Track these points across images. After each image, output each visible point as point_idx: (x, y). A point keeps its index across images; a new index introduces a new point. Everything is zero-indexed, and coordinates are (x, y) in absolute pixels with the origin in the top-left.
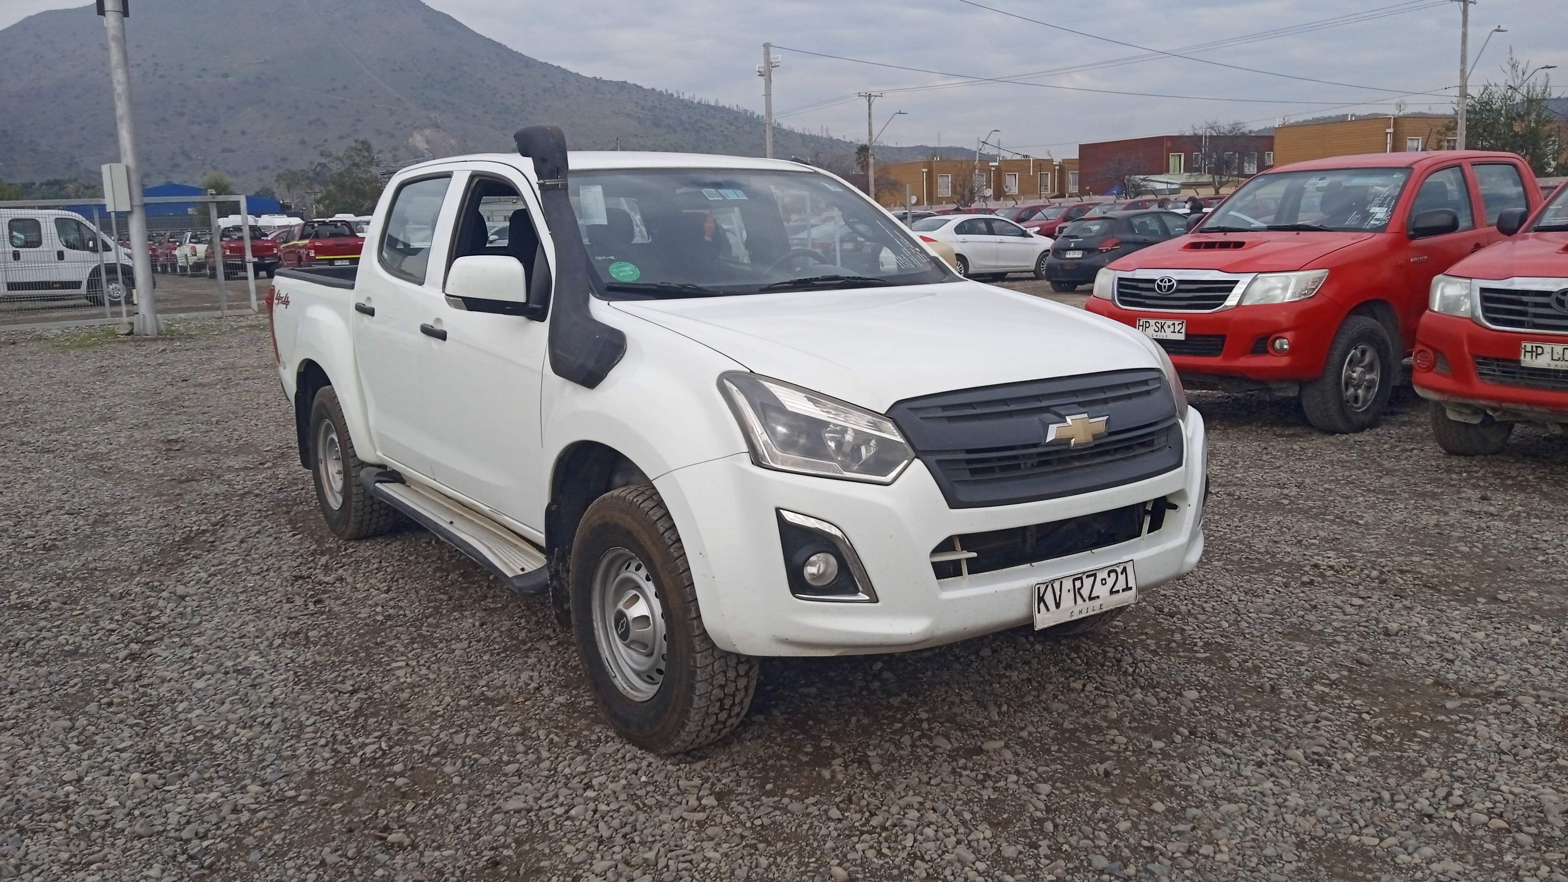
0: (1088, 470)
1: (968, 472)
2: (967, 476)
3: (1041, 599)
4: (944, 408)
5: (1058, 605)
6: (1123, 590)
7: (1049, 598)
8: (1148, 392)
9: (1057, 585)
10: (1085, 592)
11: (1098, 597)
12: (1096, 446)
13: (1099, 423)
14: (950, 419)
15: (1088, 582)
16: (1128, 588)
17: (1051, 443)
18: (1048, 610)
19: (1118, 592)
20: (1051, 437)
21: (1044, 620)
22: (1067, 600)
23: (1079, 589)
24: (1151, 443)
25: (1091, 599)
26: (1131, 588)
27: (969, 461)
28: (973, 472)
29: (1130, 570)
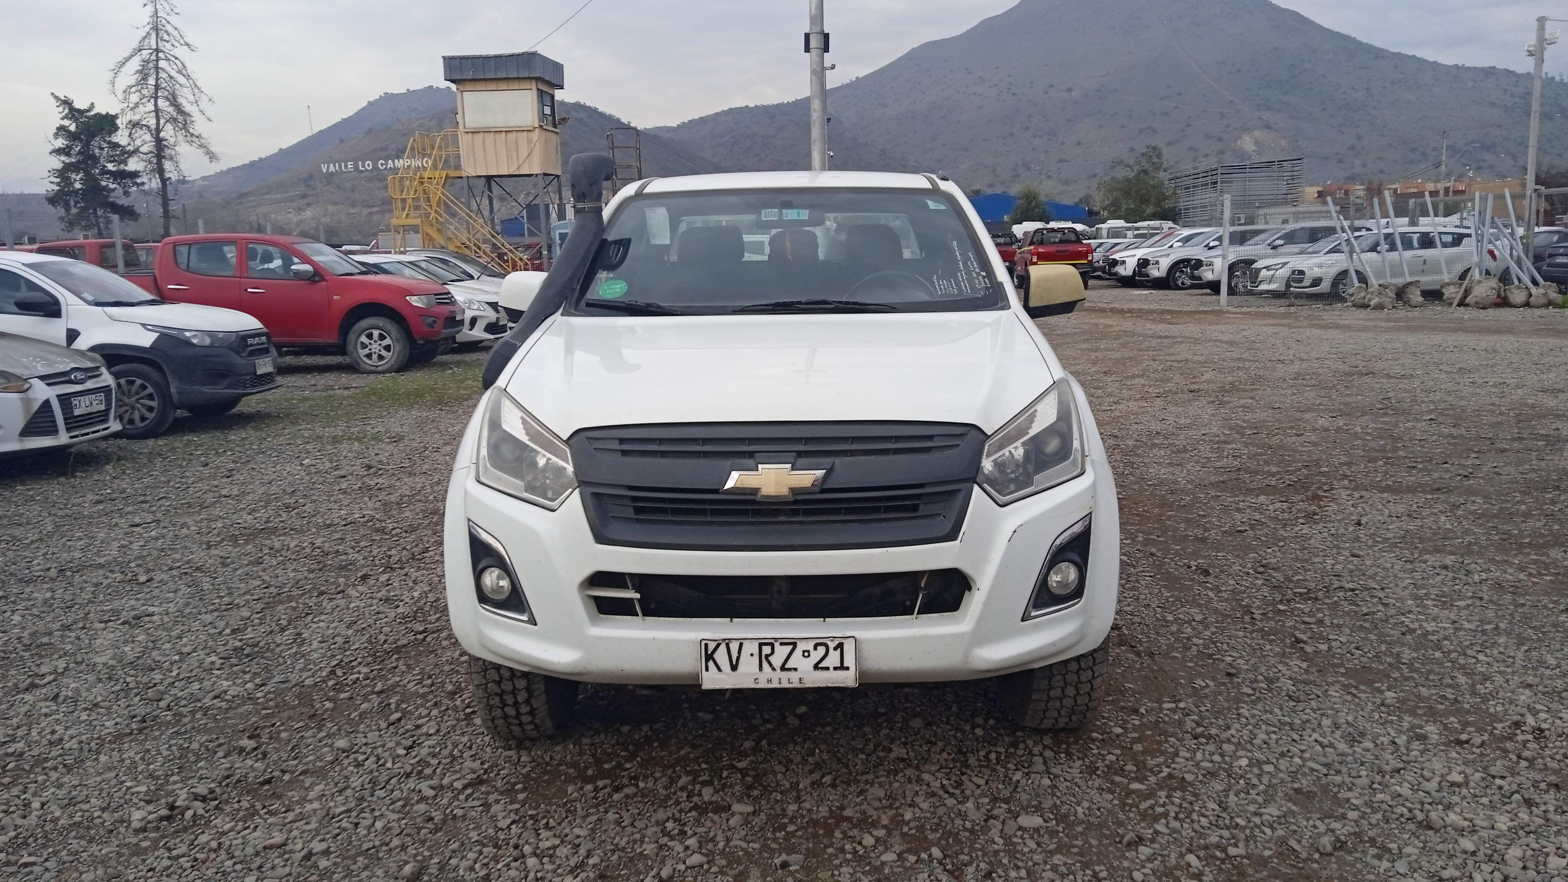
0: (798, 527)
1: (631, 510)
2: (630, 513)
3: (709, 657)
4: (622, 441)
5: (734, 668)
6: (835, 669)
7: (721, 656)
8: (928, 450)
9: (734, 646)
10: (777, 660)
11: (795, 669)
12: (796, 502)
13: (807, 478)
14: (624, 453)
15: (781, 652)
16: (842, 667)
17: (731, 491)
18: (719, 670)
19: (827, 669)
20: (730, 484)
21: (712, 680)
22: (749, 663)
23: (767, 656)
24: (915, 508)
25: (783, 668)
26: (847, 668)
27: (635, 499)
28: (638, 510)
29: (849, 647)
